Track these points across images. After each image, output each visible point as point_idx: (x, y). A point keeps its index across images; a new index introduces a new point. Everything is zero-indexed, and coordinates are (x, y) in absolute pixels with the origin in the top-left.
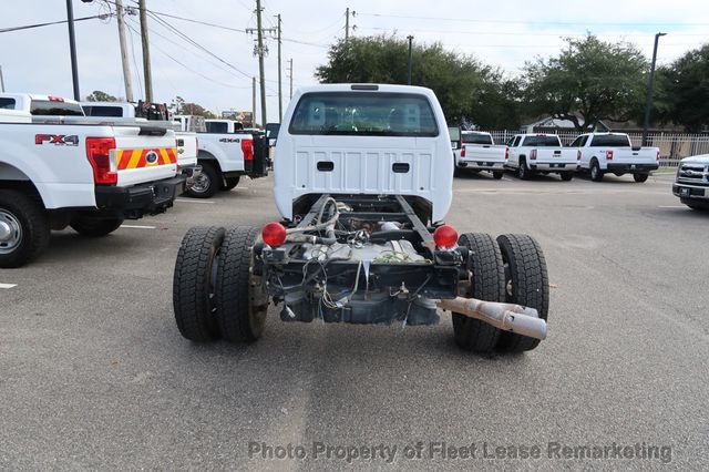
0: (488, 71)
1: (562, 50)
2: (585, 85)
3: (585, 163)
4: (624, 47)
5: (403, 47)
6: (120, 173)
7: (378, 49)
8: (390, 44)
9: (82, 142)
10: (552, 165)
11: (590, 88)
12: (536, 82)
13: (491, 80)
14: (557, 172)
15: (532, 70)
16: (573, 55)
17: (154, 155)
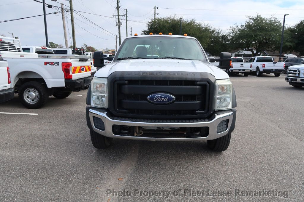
0: (215, 31)
1: (246, 22)
2: (256, 36)
3: (254, 69)
4: (273, 20)
5: (178, 22)
6: (73, 75)
7: (168, 23)
8: (173, 20)
9: (60, 64)
10: (240, 70)
11: (258, 37)
12: (235, 35)
13: (216, 35)
14: (242, 73)
15: (233, 30)
16: (251, 23)
17: (83, 68)
